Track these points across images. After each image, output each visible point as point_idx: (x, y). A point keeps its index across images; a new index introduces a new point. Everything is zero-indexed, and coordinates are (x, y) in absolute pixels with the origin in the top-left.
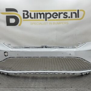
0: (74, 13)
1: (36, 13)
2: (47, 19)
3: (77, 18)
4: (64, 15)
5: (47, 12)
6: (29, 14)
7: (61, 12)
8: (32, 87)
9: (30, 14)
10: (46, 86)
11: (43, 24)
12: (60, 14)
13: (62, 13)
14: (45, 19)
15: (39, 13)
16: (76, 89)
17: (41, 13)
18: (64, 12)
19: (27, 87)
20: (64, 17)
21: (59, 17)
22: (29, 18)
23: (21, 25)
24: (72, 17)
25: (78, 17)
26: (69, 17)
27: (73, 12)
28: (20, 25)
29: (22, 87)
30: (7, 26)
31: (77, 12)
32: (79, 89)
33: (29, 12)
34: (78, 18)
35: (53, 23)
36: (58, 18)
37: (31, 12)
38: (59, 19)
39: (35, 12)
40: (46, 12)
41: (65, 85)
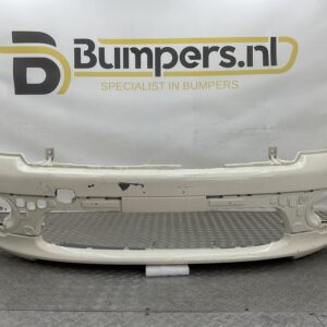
0: (258, 48)
1: (122, 47)
2: (163, 70)
3: (270, 67)
4: (223, 54)
5: (162, 46)
6: (96, 52)
7: (210, 45)
8: (96, 307)
9: (102, 51)
10: (153, 306)
11: (147, 87)
12: (207, 51)
13: (216, 49)
14: (153, 70)
15: (134, 50)
16: (263, 316)
17: (140, 47)
18: (221, 46)
19: (80, 308)
20: (222, 64)
21: (206, 65)
22: (98, 67)
23: (68, 91)
24: (250, 63)
25: (274, 63)
26: (241, 64)
27: (254, 45)
28: (62, 92)
29: (60, 307)
30: (17, 93)
31: (268, 45)
32: (276, 314)
33: (98, 45)
34: (274, 67)
35: (181, 84)
36: (199, 68)
37: (102, 46)
38: (206, 69)
39: (118, 46)
40: (158, 46)
41: (221, 300)
